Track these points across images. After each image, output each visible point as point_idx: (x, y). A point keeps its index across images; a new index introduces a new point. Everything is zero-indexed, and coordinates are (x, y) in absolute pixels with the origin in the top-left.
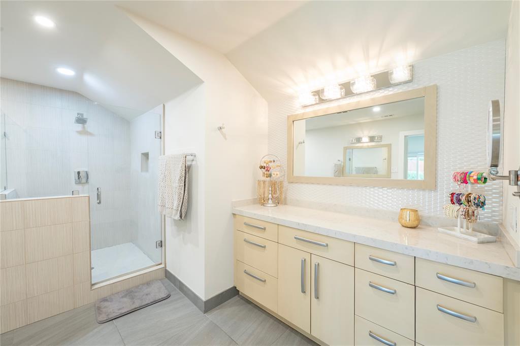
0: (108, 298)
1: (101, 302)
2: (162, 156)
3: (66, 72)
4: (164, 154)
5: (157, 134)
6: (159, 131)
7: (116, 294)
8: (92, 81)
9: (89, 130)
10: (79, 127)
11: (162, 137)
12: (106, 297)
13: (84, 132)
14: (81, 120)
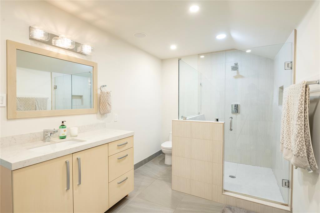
0: (232, 208)
1: (227, 207)
2: (293, 85)
3: (221, 36)
4: (294, 83)
5: (287, 65)
6: (290, 61)
7: (240, 208)
8: (237, 36)
9: (241, 74)
10: (235, 73)
11: (293, 68)
12: (232, 206)
13: (238, 76)
14: (235, 68)
